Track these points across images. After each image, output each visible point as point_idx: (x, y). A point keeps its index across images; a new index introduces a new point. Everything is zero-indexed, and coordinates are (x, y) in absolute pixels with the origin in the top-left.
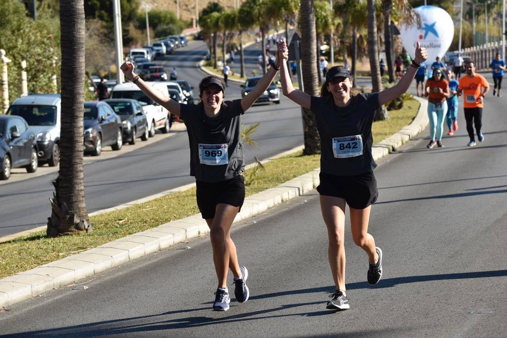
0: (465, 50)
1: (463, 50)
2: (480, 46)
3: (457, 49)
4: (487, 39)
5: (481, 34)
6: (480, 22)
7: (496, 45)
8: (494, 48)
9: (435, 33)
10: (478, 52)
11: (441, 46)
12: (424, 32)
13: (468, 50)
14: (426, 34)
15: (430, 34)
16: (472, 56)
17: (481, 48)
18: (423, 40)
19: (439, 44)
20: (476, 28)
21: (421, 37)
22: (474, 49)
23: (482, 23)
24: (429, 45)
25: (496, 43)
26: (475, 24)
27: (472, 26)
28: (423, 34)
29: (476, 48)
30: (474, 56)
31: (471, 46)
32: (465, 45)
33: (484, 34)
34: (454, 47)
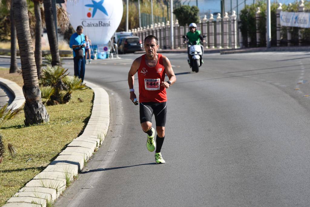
0: (131, 31)
1: (130, 30)
2: (147, 27)
3: (125, 30)
4: (153, 20)
5: (146, 15)
6: (145, 4)
7: (163, 25)
8: (160, 28)
9: (103, 10)
10: (145, 33)
11: (111, 25)
12: (92, 9)
13: (135, 31)
14: (94, 12)
15: (98, 11)
16: (139, 36)
17: (148, 28)
18: (91, 18)
19: (108, 22)
20: (141, 9)
21: (89, 15)
22: (140, 30)
23: (146, 5)
24: (98, 23)
25: (163, 23)
26: (140, 5)
27: (137, 8)
28: (91, 12)
29: (143, 29)
30: (141, 36)
31: (137, 26)
32: (132, 27)
33: (150, 16)
34: (122, 28)
